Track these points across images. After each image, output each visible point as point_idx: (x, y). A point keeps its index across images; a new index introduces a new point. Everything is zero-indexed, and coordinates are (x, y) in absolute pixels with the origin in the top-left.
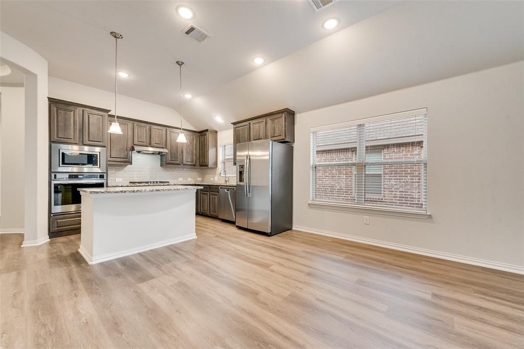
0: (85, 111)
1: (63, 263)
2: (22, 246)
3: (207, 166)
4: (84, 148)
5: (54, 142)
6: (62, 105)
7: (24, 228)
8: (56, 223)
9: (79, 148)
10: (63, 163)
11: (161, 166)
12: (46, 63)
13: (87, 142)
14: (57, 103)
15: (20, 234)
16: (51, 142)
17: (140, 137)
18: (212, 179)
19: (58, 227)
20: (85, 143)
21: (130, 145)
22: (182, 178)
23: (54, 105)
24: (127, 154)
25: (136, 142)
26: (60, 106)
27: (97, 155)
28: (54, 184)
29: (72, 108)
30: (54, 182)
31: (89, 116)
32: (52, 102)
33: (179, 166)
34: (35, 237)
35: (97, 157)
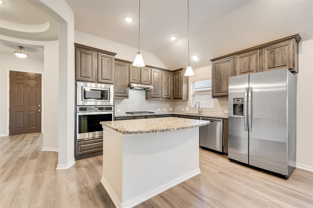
0: (99, 55)
1: (91, 202)
2: (57, 168)
3: (181, 99)
4: (98, 85)
5: (79, 81)
6: (84, 49)
7: (58, 148)
8: (79, 148)
9: (96, 85)
10: (85, 98)
11: (146, 99)
12: (73, 14)
13: (100, 80)
14: (81, 48)
15: (55, 152)
16: (77, 80)
17: (134, 76)
18: (183, 110)
19: (81, 151)
20: (99, 81)
21: (127, 83)
22: (160, 109)
23: (78, 50)
24: (126, 90)
25: (131, 80)
26: (83, 50)
27: (107, 91)
28: (79, 116)
29: (90, 52)
30: (78, 114)
31: (102, 58)
32: (78, 47)
33: (159, 99)
34: (66, 162)
35: (107, 92)
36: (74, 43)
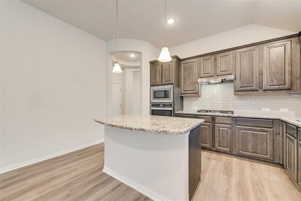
10: (155, 97)
20: (163, 84)
24: (195, 86)
31: (165, 65)
35: (169, 92)
36: (149, 62)
